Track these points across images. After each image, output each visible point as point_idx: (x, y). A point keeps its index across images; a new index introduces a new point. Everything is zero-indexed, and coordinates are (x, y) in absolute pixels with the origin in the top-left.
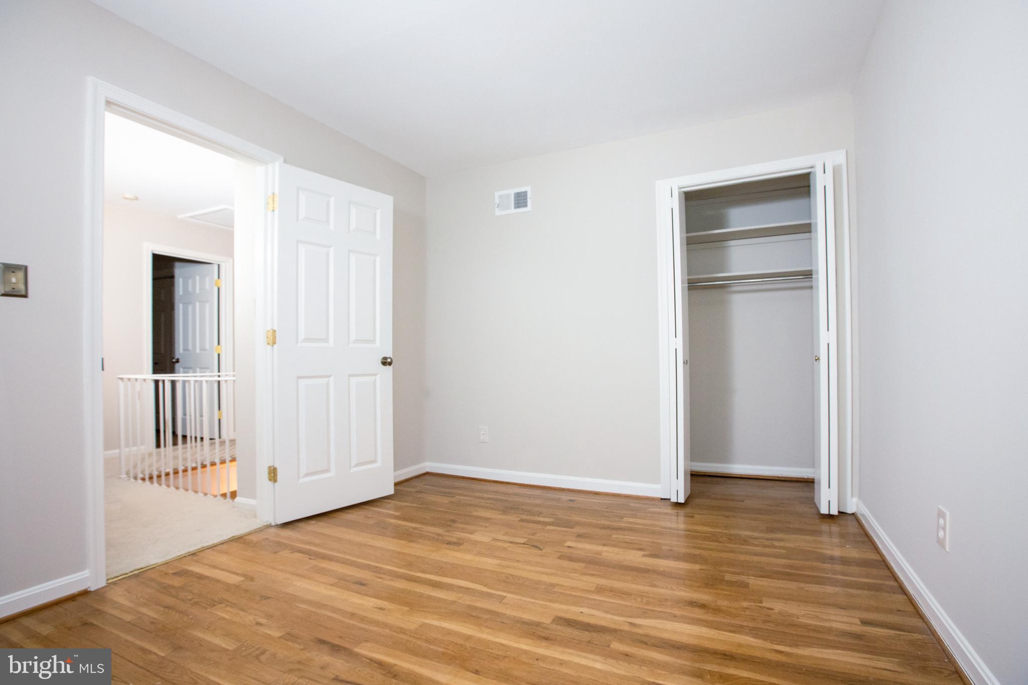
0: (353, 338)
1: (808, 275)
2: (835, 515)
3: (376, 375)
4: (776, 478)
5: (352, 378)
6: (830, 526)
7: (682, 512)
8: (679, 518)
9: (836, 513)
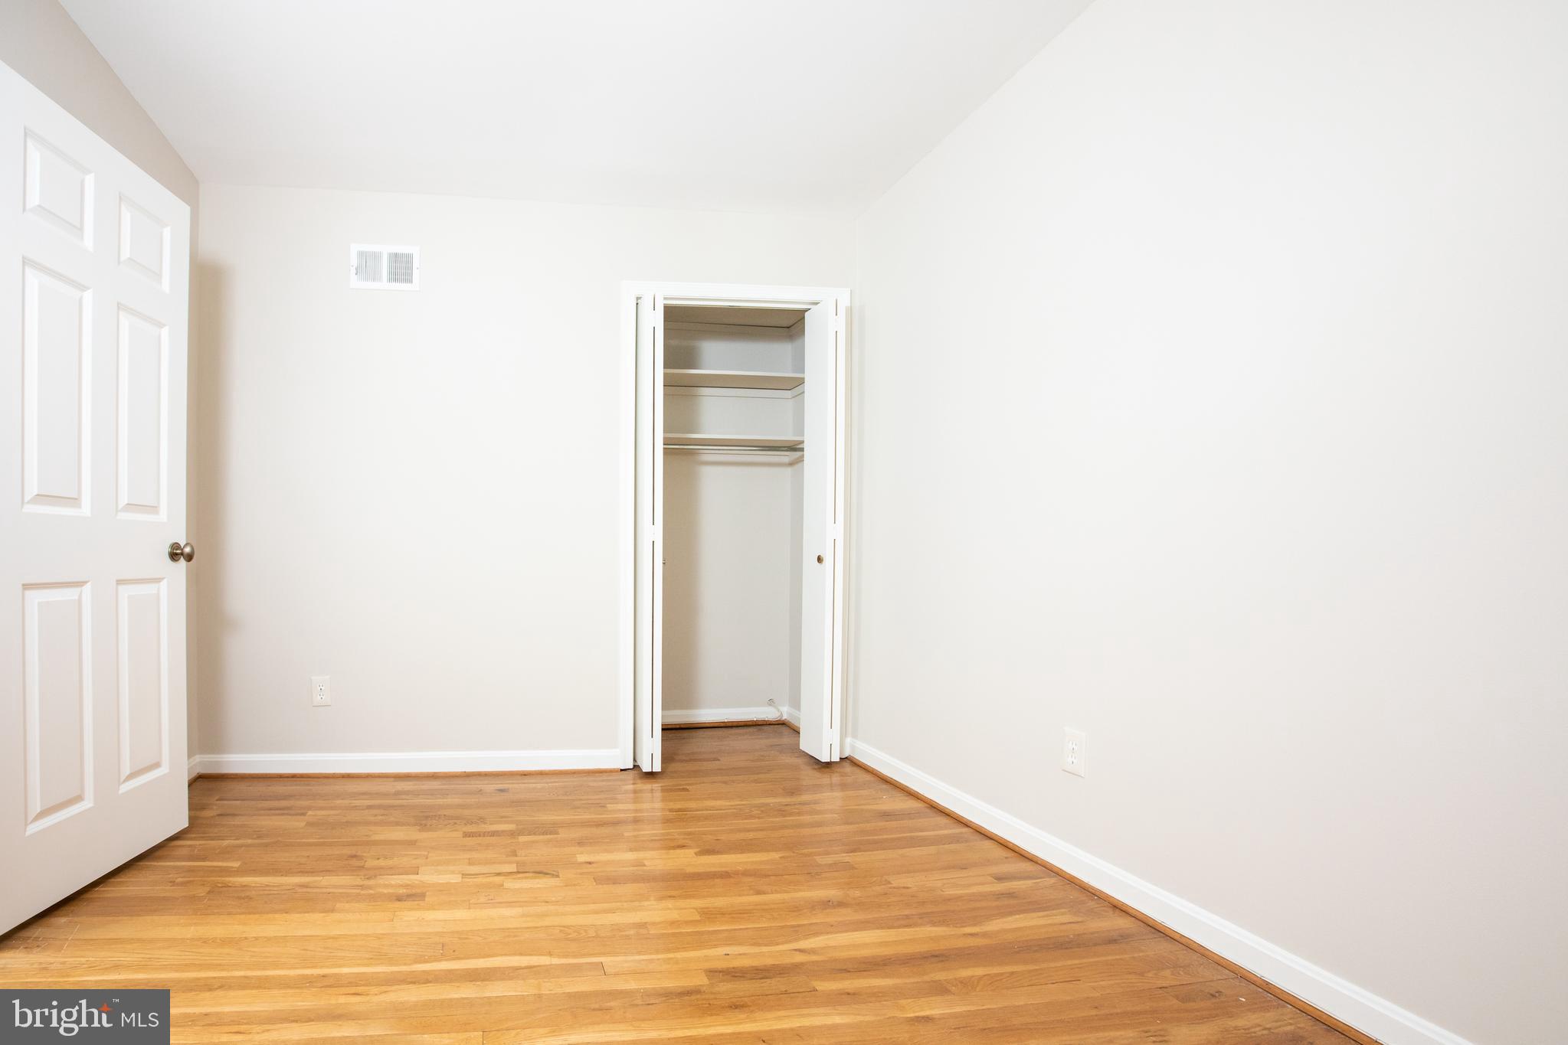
0: (124, 500)
1: (795, 447)
2: (836, 762)
3: (158, 580)
4: (722, 725)
5: (121, 588)
6: (831, 777)
7: (656, 785)
8: (654, 794)
9: (838, 760)
